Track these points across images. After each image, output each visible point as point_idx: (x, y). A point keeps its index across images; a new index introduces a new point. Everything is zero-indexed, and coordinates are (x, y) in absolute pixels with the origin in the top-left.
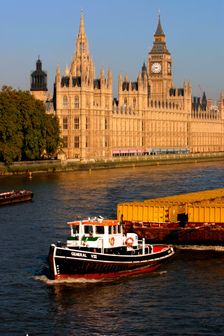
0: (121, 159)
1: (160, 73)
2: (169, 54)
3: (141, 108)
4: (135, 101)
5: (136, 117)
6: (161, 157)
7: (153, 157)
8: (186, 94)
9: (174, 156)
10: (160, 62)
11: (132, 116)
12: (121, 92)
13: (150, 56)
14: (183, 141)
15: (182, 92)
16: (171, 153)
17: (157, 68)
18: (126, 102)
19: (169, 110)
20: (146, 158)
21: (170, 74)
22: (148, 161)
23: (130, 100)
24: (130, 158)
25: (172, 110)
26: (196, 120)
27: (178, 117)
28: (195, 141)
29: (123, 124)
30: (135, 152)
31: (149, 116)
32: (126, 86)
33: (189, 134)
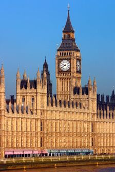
0: (14, 160)
1: (69, 71)
2: (79, 51)
3: (39, 108)
4: (33, 99)
5: (34, 116)
6: (59, 159)
7: (51, 158)
8: (90, 93)
9: (75, 157)
10: (69, 60)
11: (29, 116)
12: (19, 90)
13: (59, 53)
14: (87, 142)
15: (86, 91)
16: (72, 154)
17: (65, 65)
18: (24, 100)
19: (71, 109)
20: (43, 159)
21: (79, 72)
22: (44, 163)
23: (29, 99)
24: (24, 159)
25: (75, 109)
26: (102, 119)
27: (81, 117)
28: (101, 142)
29: (19, 123)
30: (30, 153)
31: (48, 115)
32: (24, 84)
33: (94, 134)
